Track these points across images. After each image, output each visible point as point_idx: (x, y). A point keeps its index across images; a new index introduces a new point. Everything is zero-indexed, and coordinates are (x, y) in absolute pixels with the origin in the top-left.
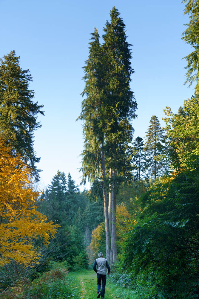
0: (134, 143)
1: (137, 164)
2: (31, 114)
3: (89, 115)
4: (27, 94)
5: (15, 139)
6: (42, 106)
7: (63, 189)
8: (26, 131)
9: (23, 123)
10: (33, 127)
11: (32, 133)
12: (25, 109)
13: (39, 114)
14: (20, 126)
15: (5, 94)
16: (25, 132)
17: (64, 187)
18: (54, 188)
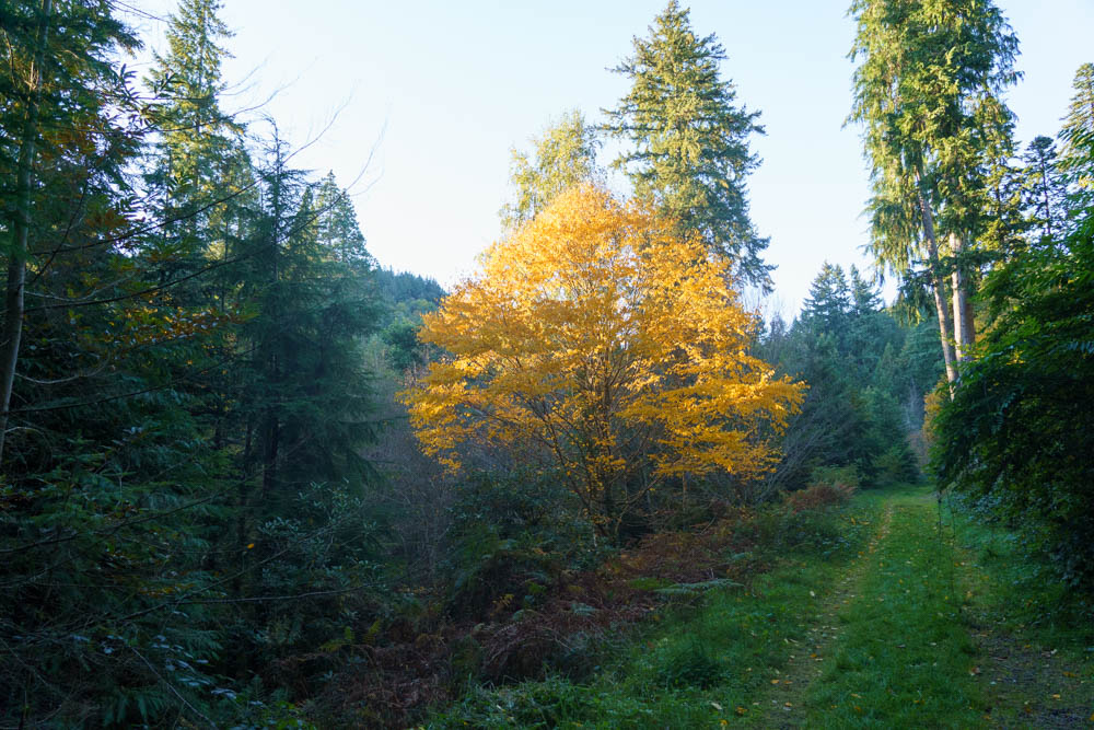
0: (1027, 156)
1: (1041, 212)
2: (734, 138)
3: (876, 105)
4: (717, 93)
5: (706, 204)
6: (758, 114)
7: (842, 305)
8: (729, 182)
9: (719, 164)
10: (743, 168)
11: (742, 183)
12: (719, 129)
13: (753, 134)
14: (712, 173)
15: (669, 104)
16: (725, 185)
17: (845, 300)
18: (820, 304)
